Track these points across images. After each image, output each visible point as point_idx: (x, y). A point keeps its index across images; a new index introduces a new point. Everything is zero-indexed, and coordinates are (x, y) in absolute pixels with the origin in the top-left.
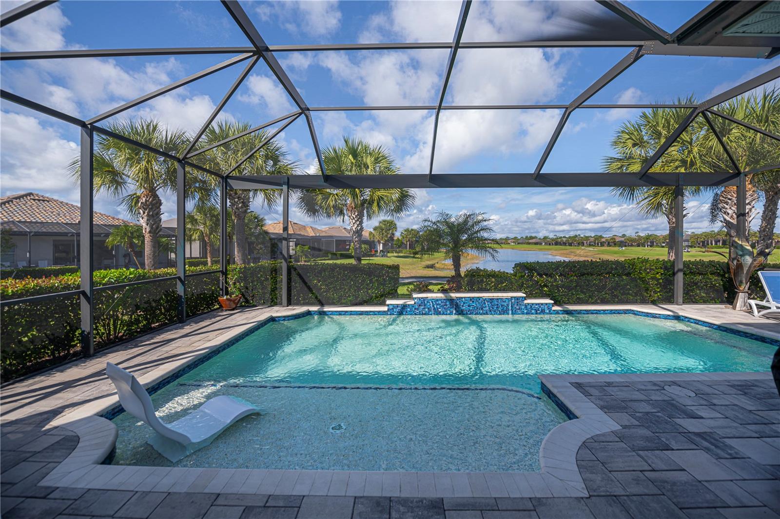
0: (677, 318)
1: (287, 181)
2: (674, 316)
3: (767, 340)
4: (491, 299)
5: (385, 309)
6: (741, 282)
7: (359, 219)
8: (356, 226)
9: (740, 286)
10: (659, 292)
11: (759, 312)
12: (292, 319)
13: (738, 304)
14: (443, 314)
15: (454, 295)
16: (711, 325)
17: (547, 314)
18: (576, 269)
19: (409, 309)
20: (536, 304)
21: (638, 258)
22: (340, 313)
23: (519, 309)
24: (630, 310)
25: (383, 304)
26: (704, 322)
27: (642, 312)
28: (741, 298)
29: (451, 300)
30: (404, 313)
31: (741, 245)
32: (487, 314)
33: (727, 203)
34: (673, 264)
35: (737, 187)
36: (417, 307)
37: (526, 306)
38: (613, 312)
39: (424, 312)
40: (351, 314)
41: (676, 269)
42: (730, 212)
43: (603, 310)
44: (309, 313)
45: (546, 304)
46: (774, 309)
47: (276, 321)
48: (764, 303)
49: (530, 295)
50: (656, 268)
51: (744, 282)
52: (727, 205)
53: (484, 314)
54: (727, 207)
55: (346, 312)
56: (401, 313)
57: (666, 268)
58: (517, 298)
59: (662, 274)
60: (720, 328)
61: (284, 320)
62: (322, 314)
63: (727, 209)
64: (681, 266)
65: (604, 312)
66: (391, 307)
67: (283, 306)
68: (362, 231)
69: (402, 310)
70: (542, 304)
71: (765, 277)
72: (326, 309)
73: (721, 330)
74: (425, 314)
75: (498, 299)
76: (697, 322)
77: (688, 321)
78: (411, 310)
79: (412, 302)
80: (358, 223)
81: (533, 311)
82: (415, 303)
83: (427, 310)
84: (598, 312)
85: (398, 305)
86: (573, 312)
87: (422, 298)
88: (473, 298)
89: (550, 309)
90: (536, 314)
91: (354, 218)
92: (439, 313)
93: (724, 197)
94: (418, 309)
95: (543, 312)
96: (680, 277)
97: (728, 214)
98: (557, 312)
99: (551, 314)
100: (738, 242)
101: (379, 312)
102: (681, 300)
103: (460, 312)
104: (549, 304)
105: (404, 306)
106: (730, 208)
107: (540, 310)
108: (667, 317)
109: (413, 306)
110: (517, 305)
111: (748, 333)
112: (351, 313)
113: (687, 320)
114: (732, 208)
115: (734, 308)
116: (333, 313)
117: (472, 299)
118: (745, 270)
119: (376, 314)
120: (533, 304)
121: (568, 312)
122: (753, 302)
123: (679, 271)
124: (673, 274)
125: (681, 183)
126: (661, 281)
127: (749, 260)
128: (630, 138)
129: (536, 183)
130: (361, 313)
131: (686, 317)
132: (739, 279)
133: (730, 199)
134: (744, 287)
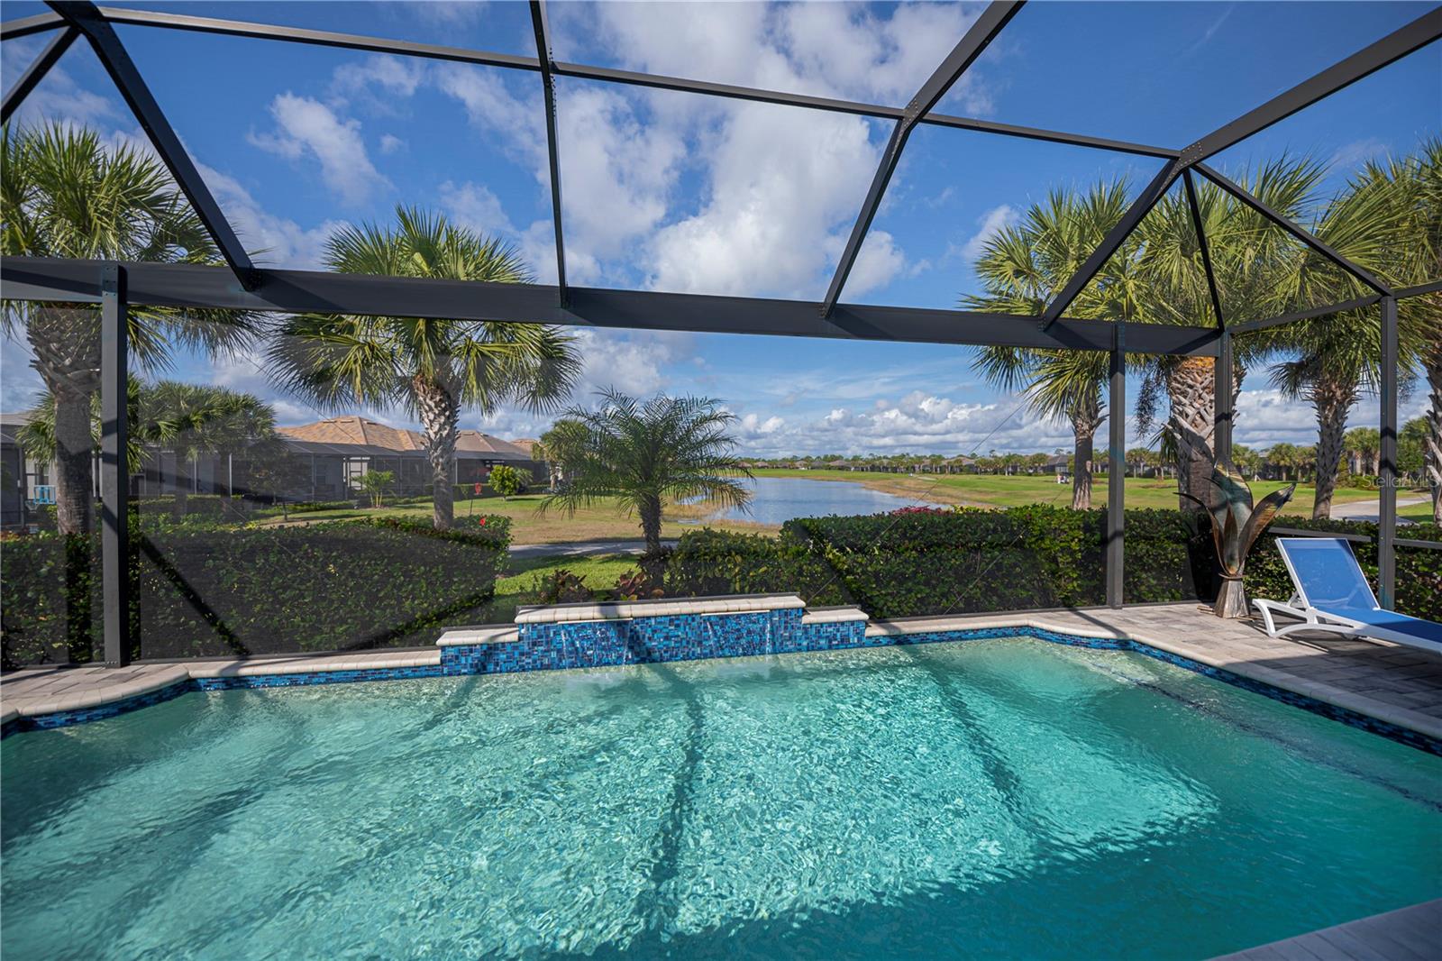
0: (1124, 645)
1: (116, 278)
2: (1118, 642)
3: (1338, 712)
4: (721, 618)
5: (434, 658)
6: (1232, 558)
7: (444, 410)
8: (436, 427)
9: (1229, 565)
10: (1076, 579)
11: (1277, 629)
12: (105, 717)
13: (1227, 606)
14: (599, 664)
15: (627, 611)
16: (1198, 666)
17: (855, 646)
18: (915, 533)
19: (503, 656)
20: (830, 624)
21: (1034, 506)
22: (293, 680)
23: (790, 638)
24: (1028, 626)
25: (429, 642)
26: (1184, 658)
27: (1052, 632)
28: (1233, 592)
29: (621, 625)
30: (491, 667)
31: (1229, 479)
32: (711, 655)
33: (1185, 394)
34: (1103, 517)
35: (1216, 358)
36: (526, 648)
37: (806, 629)
38: (993, 632)
39: (546, 661)
40: (328, 681)
41: (1110, 533)
42: (1190, 411)
43: (973, 630)
44: (188, 685)
45: (852, 623)
46: (1313, 623)
47: (39, 728)
48: (1286, 607)
49: (812, 604)
50: (1070, 529)
51: (1237, 557)
52: (1185, 397)
53: (705, 656)
54: (1185, 401)
55: (314, 673)
56: (481, 669)
57: (1087, 528)
58: (785, 612)
59: (1080, 540)
60: (1224, 675)
61: (73, 722)
62: (233, 683)
63: (1184, 405)
64: (1120, 526)
65: (976, 634)
66: (451, 652)
67: (109, 667)
68: (454, 441)
69: (485, 661)
70: (842, 623)
71: (1289, 551)
72: (252, 669)
73: (1223, 679)
74: (548, 667)
75: (738, 616)
76: (1167, 656)
77: (1147, 653)
78: (510, 658)
79: (514, 636)
80: (442, 420)
81: (823, 642)
82: (520, 639)
83: (554, 654)
84: (961, 636)
85: (471, 648)
86: (913, 640)
87: (540, 623)
88: (678, 616)
89: (859, 634)
90: (830, 647)
91: (431, 409)
92: (588, 663)
93: (1179, 383)
94: (529, 655)
95: (845, 642)
96: (1117, 549)
97: (1187, 416)
98: (876, 642)
99: (862, 646)
100: (1224, 472)
101: (415, 668)
102: (1119, 597)
103: (644, 656)
104: (859, 621)
105: (491, 649)
106: (1191, 404)
107: (838, 638)
108: (1103, 644)
109: (513, 645)
110: (786, 628)
111: (1288, 692)
112: (329, 677)
113: (1143, 649)
114: (1195, 404)
115: (1220, 614)
116: (270, 680)
117: (673, 619)
118: (1240, 530)
119: (406, 677)
120: (822, 624)
121: (901, 640)
122: (1263, 604)
123: (1117, 534)
124: (1104, 542)
125: (1121, 344)
126: (1079, 556)
127: (1244, 512)
128: (1011, 258)
129: (830, 326)
130: (362, 676)
131: (1143, 644)
132: (1227, 552)
133: (1191, 387)
134: (1236, 569)
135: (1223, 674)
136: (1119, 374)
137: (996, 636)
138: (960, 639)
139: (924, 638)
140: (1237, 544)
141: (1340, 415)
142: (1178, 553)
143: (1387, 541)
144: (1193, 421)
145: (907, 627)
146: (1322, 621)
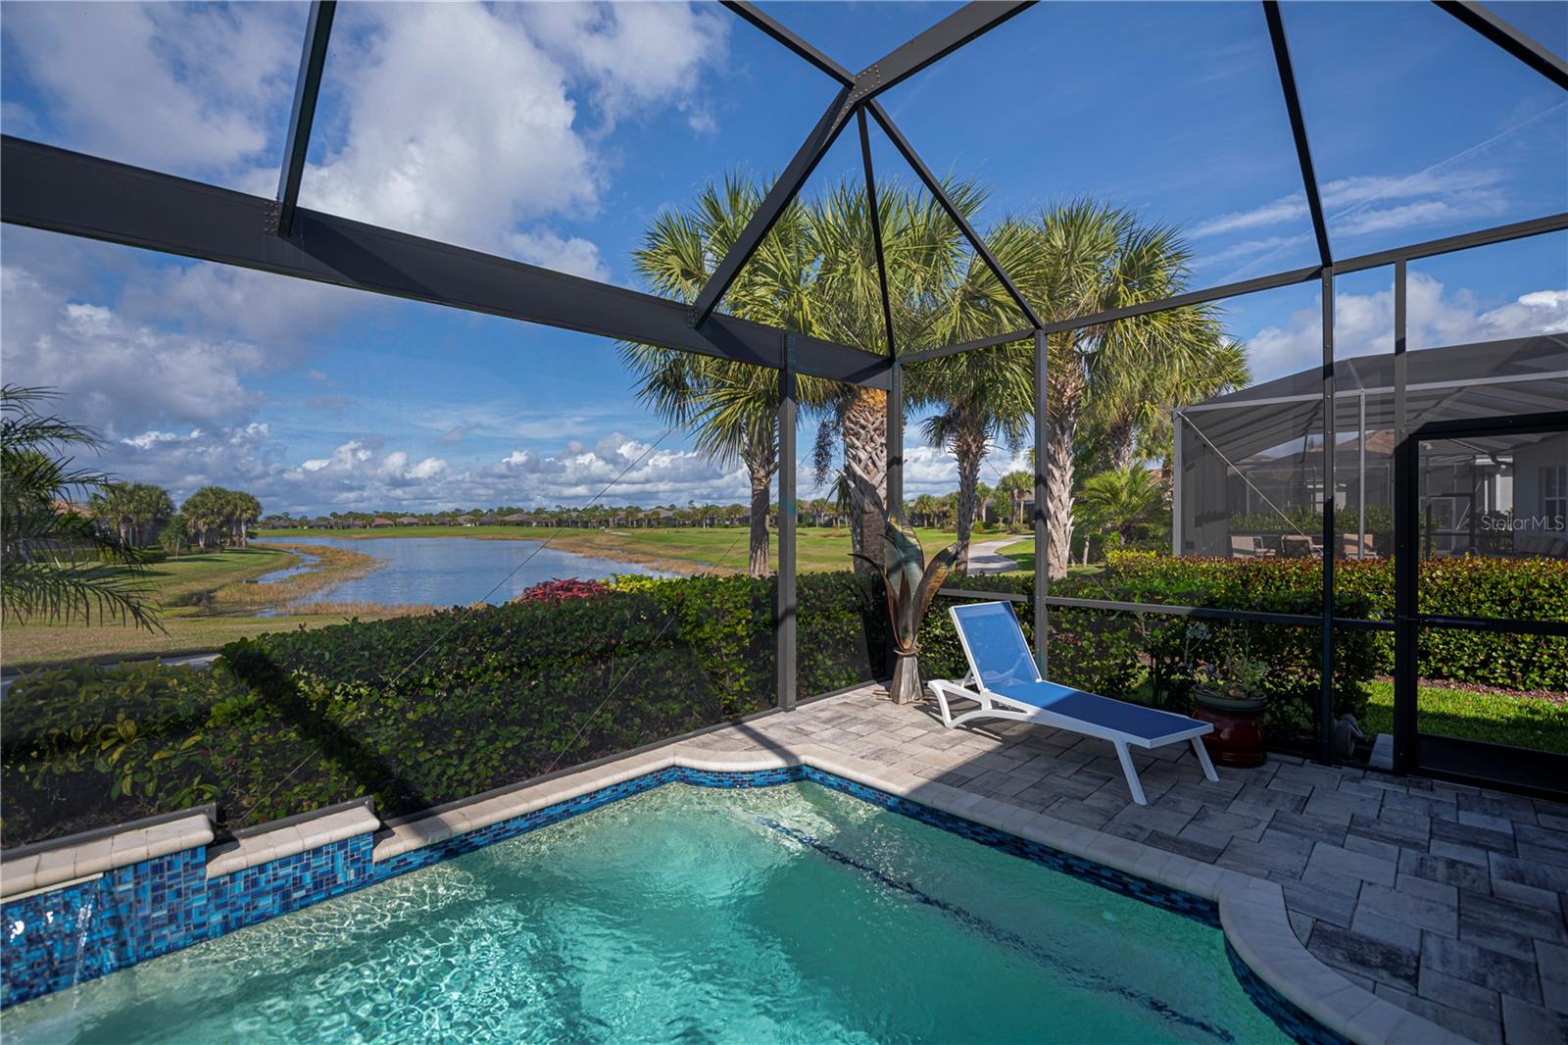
0: (797, 774)
2: (788, 771)
6: (906, 630)
9: (904, 639)
10: (744, 675)
11: (953, 717)
13: (902, 689)
16: (878, 796)
17: (350, 888)
18: (500, 641)
20: (284, 860)
21: (693, 578)
23: (172, 918)
24: (674, 766)
26: (863, 786)
27: (706, 772)
28: (907, 671)
31: (902, 535)
33: (857, 435)
34: (773, 584)
35: (888, 392)
37: (217, 888)
41: (781, 610)
42: (863, 455)
43: (588, 795)
45: (341, 843)
46: (987, 710)
48: (961, 690)
49: (238, 827)
50: (736, 608)
51: (911, 628)
52: (858, 439)
54: (858, 444)
57: (757, 605)
58: (154, 866)
59: (748, 622)
63: (857, 448)
64: (792, 601)
65: (594, 801)
70: (317, 851)
71: (963, 621)
73: (907, 813)
77: (822, 781)
81: (265, 903)
86: (477, 840)
89: (362, 859)
90: (287, 908)
93: (852, 422)
95: (325, 887)
96: (790, 630)
97: (860, 461)
98: (401, 865)
99: (368, 883)
100: (897, 527)
102: (792, 695)
104: (358, 837)
106: (864, 448)
110: (157, 900)
113: (817, 777)
114: (867, 447)
115: (895, 698)
118: (913, 594)
120: (261, 866)
121: (453, 849)
122: (938, 686)
123: (789, 612)
124: (775, 623)
125: (791, 360)
126: (747, 643)
127: (916, 573)
128: (676, 253)
129: (288, 249)
131: (816, 769)
132: (901, 625)
133: (863, 427)
134: (910, 643)
135: (907, 805)
136: (789, 400)
137: (627, 794)
138: (568, 814)
139: (499, 832)
140: (910, 612)
142: (853, 626)
143: (1042, 599)
144: (866, 467)
145: (463, 819)
146: (995, 705)
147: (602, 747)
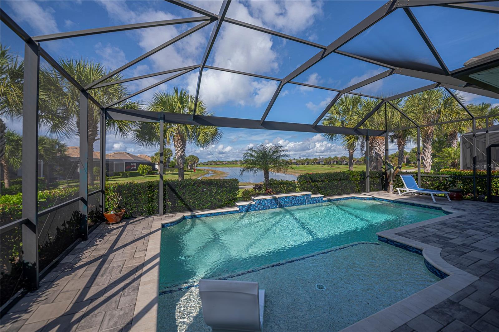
0: (374, 199)
1: (163, 117)
2: (372, 198)
4: (295, 197)
5: (237, 209)
6: (390, 180)
10: (359, 187)
11: (401, 193)
12: (176, 224)
13: (390, 191)
14: (271, 208)
15: (277, 196)
16: (389, 201)
17: (321, 202)
19: (252, 208)
20: (316, 197)
22: (207, 215)
23: (309, 201)
24: (353, 197)
25: (234, 206)
26: (386, 199)
27: (358, 197)
28: (391, 188)
29: (276, 199)
30: (249, 210)
32: (294, 205)
34: (365, 172)
35: (385, 137)
36: (256, 205)
37: (312, 199)
39: (261, 208)
40: (215, 215)
42: (377, 148)
44: (184, 218)
45: (320, 197)
46: (408, 191)
47: (165, 227)
48: (403, 189)
49: (313, 194)
50: (358, 175)
53: (292, 206)
54: (376, 146)
55: (211, 214)
56: (247, 211)
57: (360, 175)
58: (307, 195)
59: (359, 178)
60: (394, 201)
61: (171, 225)
62: (194, 217)
64: (369, 174)
65: (343, 199)
66: (241, 207)
67: (160, 215)
69: (248, 209)
71: (403, 178)
72: (197, 213)
74: (260, 210)
75: (299, 196)
76: (383, 200)
77: (379, 200)
79: (254, 203)
81: (315, 202)
83: (262, 207)
84: (341, 199)
85: (245, 206)
86: (332, 200)
87: (259, 199)
88: (287, 197)
89: (322, 199)
90: (316, 203)
92: (269, 208)
94: (257, 207)
95: (319, 202)
96: (368, 180)
98: (325, 201)
99: (322, 202)
101: (233, 211)
102: (369, 190)
103: (281, 206)
104: (322, 197)
105: (250, 206)
107: (317, 201)
108: (369, 199)
109: (254, 205)
110: (308, 199)
112: (215, 214)
114: (379, 147)
115: (388, 192)
116: (202, 216)
117: (286, 197)
118: (392, 174)
119: (231, 213)
120: (315, 198)
121: (330, 201)
122: (398, 189)
123: (368, 176)
124: (364, 178)
125: (368, 134)
126: (359, 182)
127: (392, 170)
129: (314, 130)
130: (222, 214)
131: (377, 198)
132: (390, 179)
133: (378, 143)
134: (391, 183)
137: (347, 199)
138: (341, 200)
139: (334, 200)
140: (391, 177)
141: (403, 148)
142: (378, 181)
143: (419, 175)
144: (378, 150)
145: (331, 198)
146: (409, 191)
147: (339, 194)
